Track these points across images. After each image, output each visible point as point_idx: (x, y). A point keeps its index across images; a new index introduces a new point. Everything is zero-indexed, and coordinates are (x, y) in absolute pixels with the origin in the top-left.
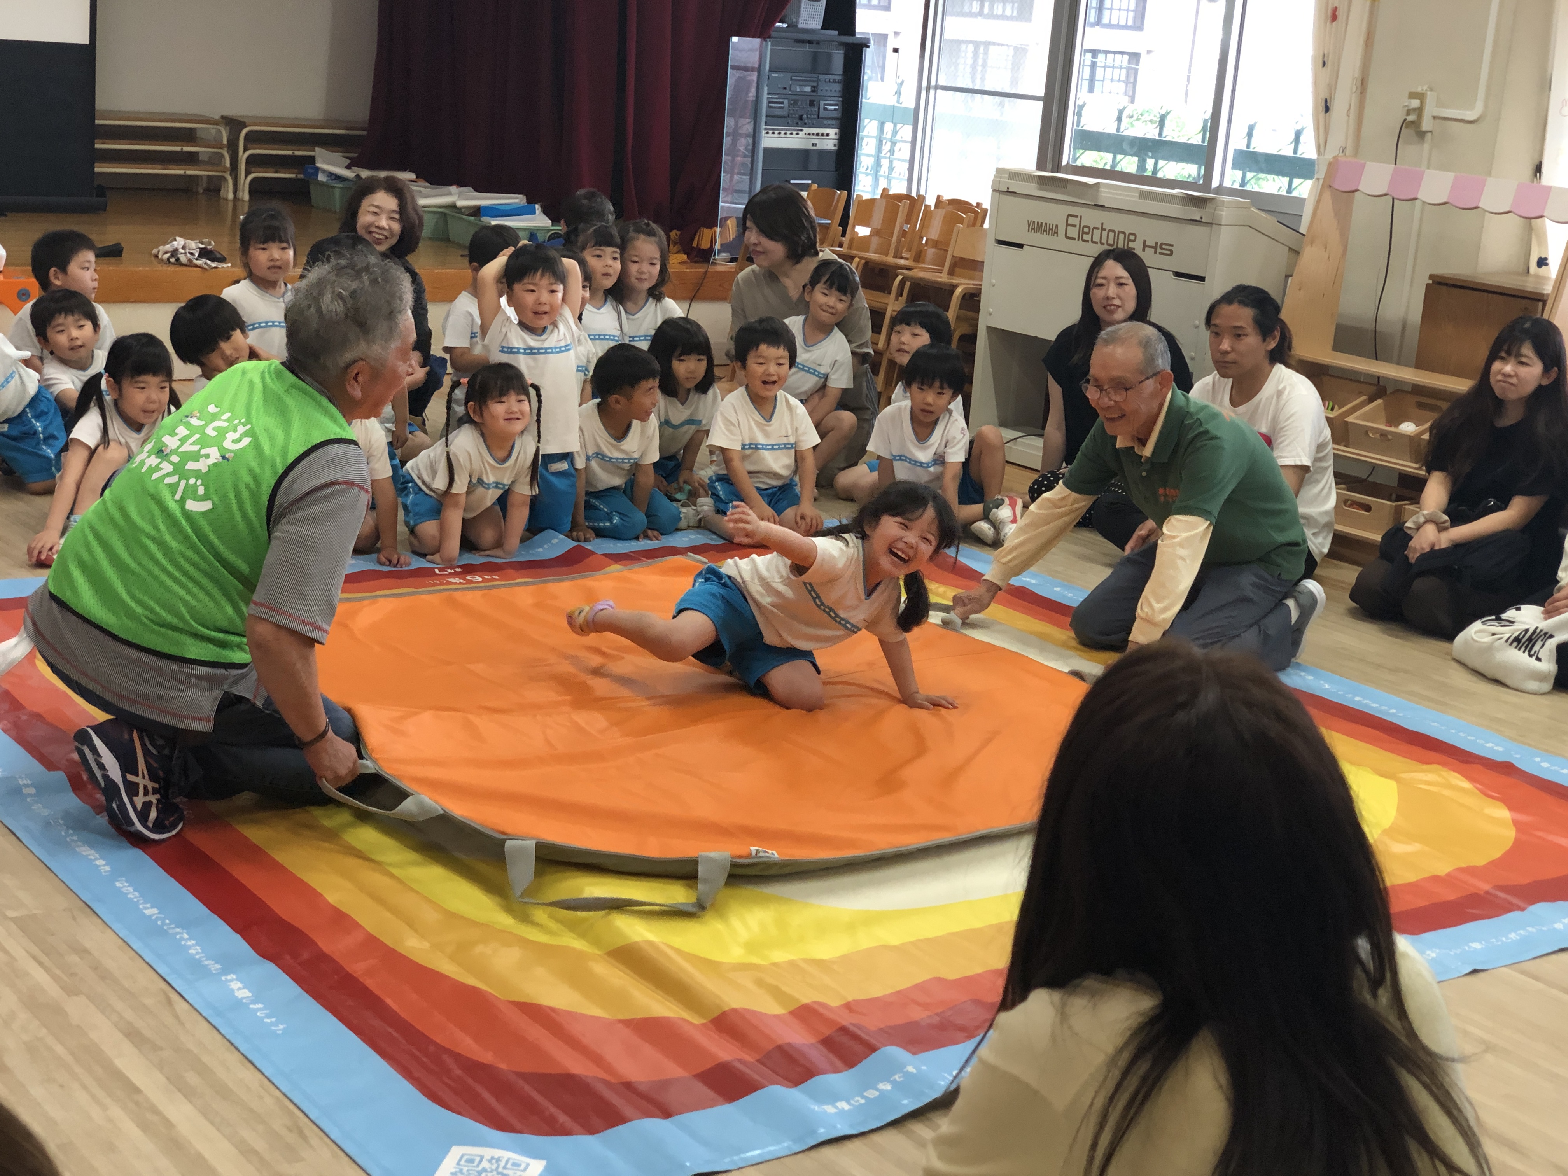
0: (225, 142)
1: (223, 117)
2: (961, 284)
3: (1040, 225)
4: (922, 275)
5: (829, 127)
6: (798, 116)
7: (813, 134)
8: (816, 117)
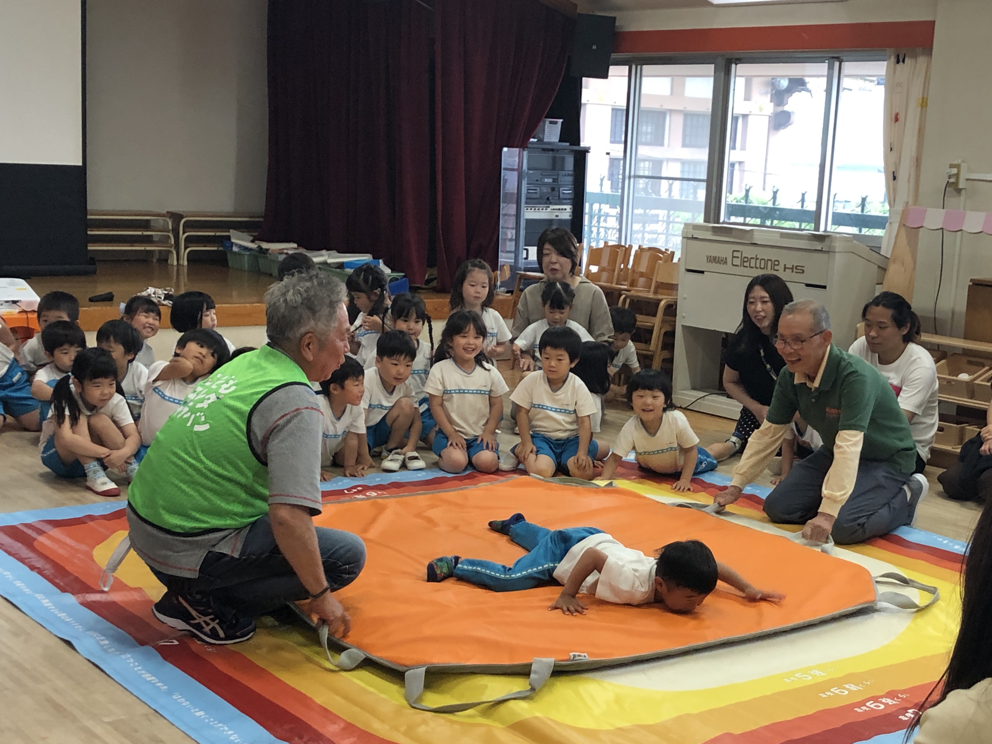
0: (170, 228)
1: (167, 212)
2: (664, 299)
3: (715, 258)
4: (637, 294)
5: (566, 204)
6: (546, 198)
7: (556, 209)
8: (557, 198)
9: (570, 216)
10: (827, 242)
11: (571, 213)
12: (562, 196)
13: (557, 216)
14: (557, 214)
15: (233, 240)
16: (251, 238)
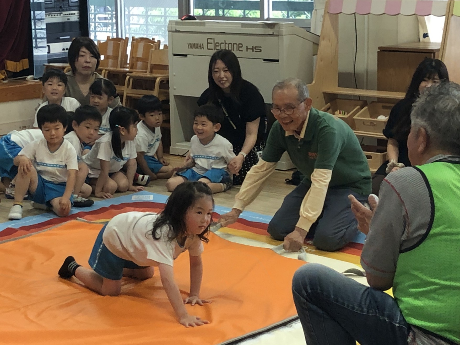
2: (158, 77)
3: (194, 45)
4: (137, 75)
5: (74, 10)
6: (59, 7)
7: (68, 14)
8: (68, 6)
9: (78, 19)
10: (276, 28)
11: (78, 17)
12: (70, 4)
13: (68, 19)
14: (68, 18)
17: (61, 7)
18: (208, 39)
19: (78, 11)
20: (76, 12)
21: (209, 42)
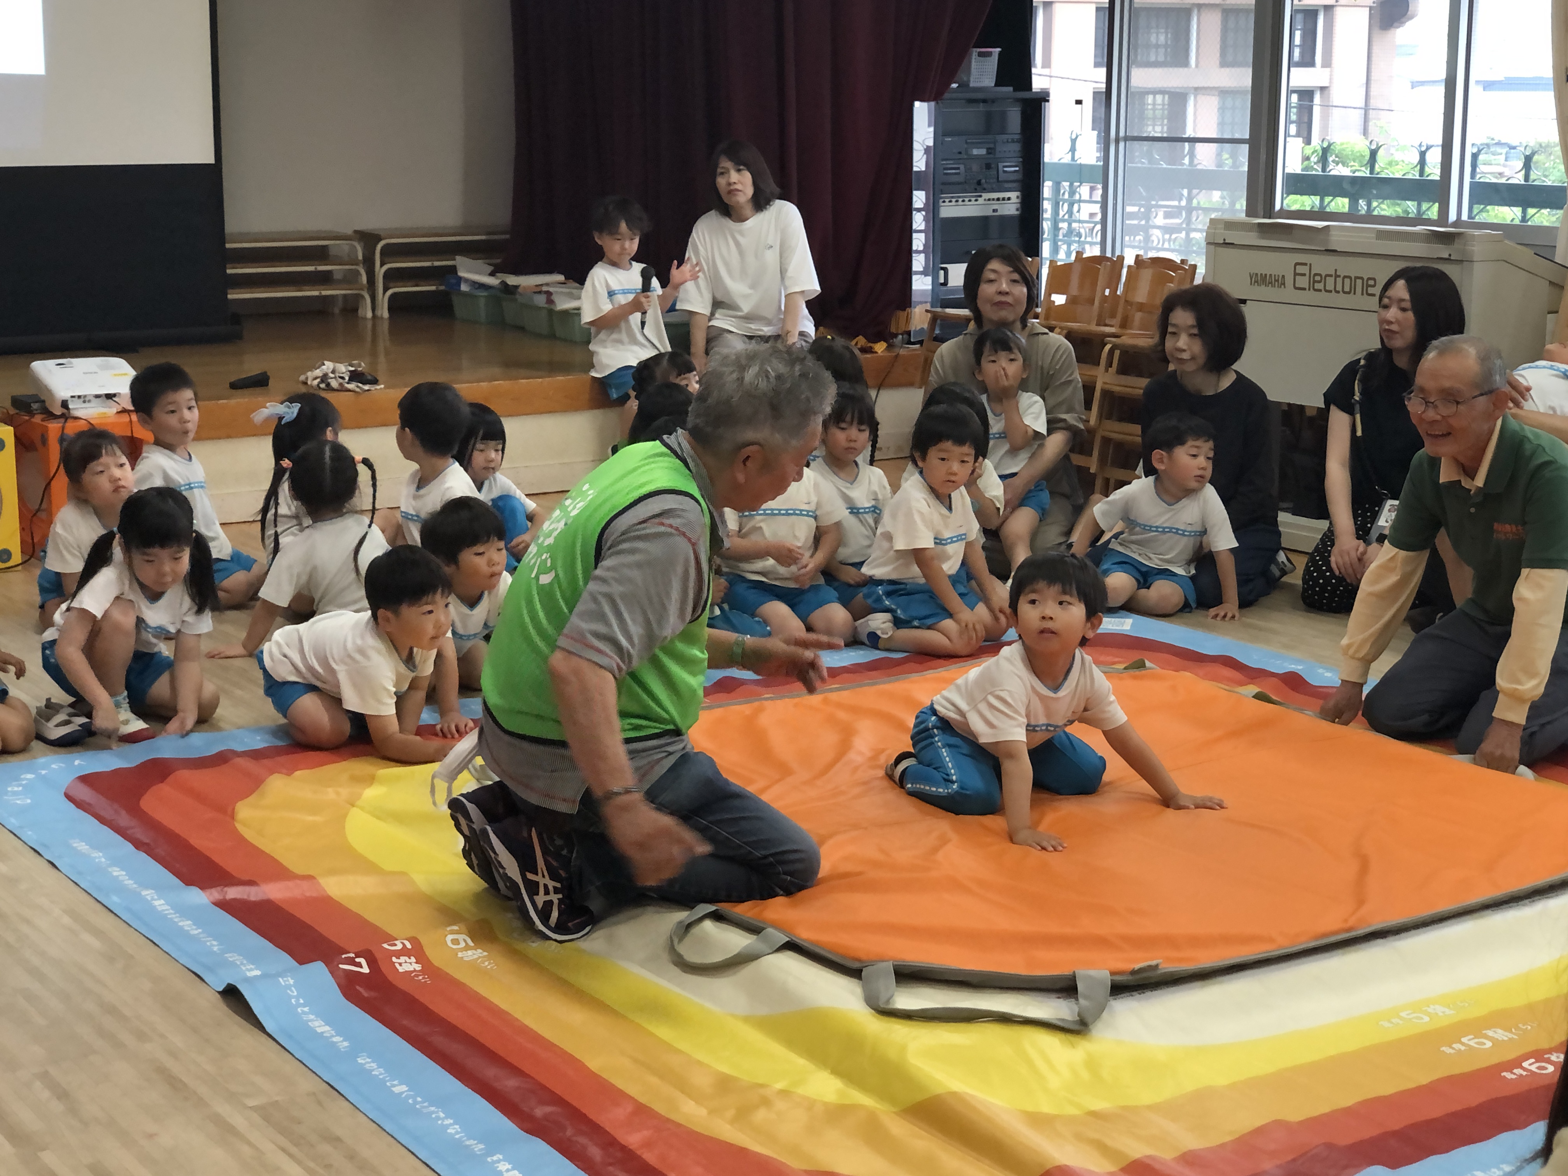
0: (360, 257)
1: (356, 232)
3: (1264, 277)
4: (1131, 341)
5: (1010, 190)
6: (975, 181)
7: (993, 200)
8: (995, 180)
9: (1017, 210)
10: (1457, 245)
11: (1019, 205)
12: (1002, 176)
13: (994, 211)
14: (995, 207)
15: (461, 274)
16: (491, 268)
17: (979, 183)
18: (1297, 264)
19: (1018, 194)
20: (1014, 196)
21: (1297, 271)
